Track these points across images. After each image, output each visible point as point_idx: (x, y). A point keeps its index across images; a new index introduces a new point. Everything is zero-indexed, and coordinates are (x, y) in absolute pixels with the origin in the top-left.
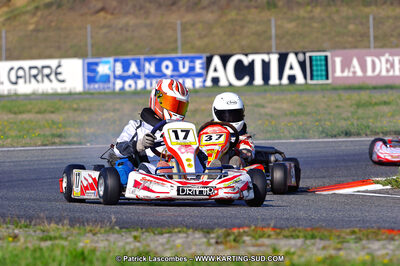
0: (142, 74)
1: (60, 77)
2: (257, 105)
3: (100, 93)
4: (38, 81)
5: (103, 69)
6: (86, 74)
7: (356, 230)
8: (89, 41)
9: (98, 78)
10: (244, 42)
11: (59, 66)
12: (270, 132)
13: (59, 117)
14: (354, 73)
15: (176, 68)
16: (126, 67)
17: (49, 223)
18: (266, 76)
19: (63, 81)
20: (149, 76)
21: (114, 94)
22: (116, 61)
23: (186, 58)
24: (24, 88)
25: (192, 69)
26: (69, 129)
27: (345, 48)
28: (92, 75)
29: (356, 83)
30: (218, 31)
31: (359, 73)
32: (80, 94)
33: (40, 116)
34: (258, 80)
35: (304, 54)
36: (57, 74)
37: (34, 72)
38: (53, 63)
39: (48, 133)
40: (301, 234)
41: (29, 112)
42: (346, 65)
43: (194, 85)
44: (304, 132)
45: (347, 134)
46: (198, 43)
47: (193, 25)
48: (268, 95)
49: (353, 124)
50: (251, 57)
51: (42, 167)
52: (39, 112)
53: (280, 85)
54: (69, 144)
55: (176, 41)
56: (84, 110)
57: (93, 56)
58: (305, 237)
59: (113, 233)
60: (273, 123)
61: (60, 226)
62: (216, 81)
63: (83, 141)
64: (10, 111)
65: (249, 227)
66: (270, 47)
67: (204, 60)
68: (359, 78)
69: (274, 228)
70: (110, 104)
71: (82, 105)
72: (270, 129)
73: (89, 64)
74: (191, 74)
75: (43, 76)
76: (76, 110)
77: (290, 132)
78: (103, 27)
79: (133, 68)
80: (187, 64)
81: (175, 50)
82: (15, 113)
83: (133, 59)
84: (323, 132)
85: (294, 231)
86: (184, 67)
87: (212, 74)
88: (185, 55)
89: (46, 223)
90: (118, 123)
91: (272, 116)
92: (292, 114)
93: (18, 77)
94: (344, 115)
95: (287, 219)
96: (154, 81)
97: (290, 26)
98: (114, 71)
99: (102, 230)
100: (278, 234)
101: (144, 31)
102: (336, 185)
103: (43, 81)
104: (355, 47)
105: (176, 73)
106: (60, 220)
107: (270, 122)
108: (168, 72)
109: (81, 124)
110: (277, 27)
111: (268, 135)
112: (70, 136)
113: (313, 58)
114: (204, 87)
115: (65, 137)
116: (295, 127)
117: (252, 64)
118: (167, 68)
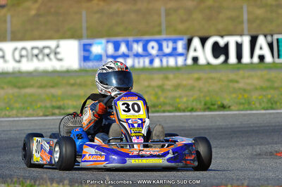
0: (130, 54)
1: (59, 56)
2: (232, 81)
4: (39, 60)
5: (97, 49)
8: (84, 25)
9: (92, 57)
10: (220, 26)
11: (58, 46)
12: (241, 104)
13: (58, 91)
15: (160, 48)
16: (117, 47)
17: (51, 184)
18: (239, 56)
19: (61, 60)
20: (137, 55)
22: (108, 42)
23: (170, 40)
24: (27, 66)
25: (175, 49)
26: (67, 102)
28: (86, 54)
30: (197, 16)
32: (75, 72)
33: (41, 91)
34: (233, 59)
35: (272, 36)
36: (56, 53)
37: (36, 52)
38: (52, 44)
39: (48, 105)
41: (32, 86)
43: (176, 63)
44: (272, 104)
46: (181, 27)
47: (176, 10)
48: (241, 72)
50: (226, 39)
52: (41, 87)
53: (252, 63)
55: (160, 25)
57: (88, 37)
60: (246, 96)
61: (62, 186)
62: (195, 59)
64: (15, 86)
66: (243, 30)
67: (185, 41)
71: (78, 81)
72: (243, 101)
73: (84, 45)
74: (174, 53)
75: (44, 55)
76: (73, 85)
77: (260, 104)
79: (123, 49)
80: (171, 44)
81: (159, 33)
82: (19, 88)
83: (123, 41)
86: (168, 47)
87: (192, 54)
88: (168, 37)
89: (49, 183)
91: (245, 90)
92: (262, 88)
93: (21, 56)
96: (141, 60)
97: (260, 12)
98: (106, 51)
101: (133, 16)
103: (43, 59)
105: (160, 53)
106: (61, 181)
107: (243, 96)
108: (154, 52)
109: (79, 97)
110: (249, 13)
111: (241, 107)
112: (68, 108)
113: (280, 40)
114: (185, 65)
115: (63, 109)
116: (265, 100)
117: (227, 45)
118: (153, 48)
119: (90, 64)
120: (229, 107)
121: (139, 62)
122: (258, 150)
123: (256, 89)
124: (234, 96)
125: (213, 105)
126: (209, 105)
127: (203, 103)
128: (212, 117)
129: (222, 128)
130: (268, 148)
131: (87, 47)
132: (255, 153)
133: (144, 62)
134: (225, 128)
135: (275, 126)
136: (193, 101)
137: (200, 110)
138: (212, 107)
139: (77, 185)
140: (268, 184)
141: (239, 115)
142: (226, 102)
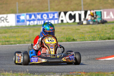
0: (36, 19)
1: (7, 21)
2: (77, 29)
3: (21, 26)
5: (22, 18)
6: (17, 19)
7: (113, 72)
8: (17, 8)
9: (20, 21)
10: (72, 7)
11: (7, 17)
12: (81, 38)
13: (7, 35)
14: (111, 17)
15: (48, 17)
16: (30, 16)
17: (5, 72)
18: (80, 19)
19: (8, 22)
20: (39, 20)
21: (26, 26)
22: (27, 14)
23: (52, 13)
25: (54, 17)
26: (11, 39)
27: (107, 8)
29: (112, 21)
30: (63, 3)
31: (113, 17)
32: (14, 27)
33: (0, 35)
34: (77, 20)
35: (94, 10)
36: (6, 20)
38: (5, 16)
39: (3, 41)
40: (94, 74)
42: (108, 14)
43: (54, 22)
44: (94, 38)
45: (109, 39)
46: (56, 8)
47: (54, 1)
49: (111, 35)
50: (75, 12)
51: (2, 52)
54: (11, 44)
55: (48, 7)
56: (16, 32)
57: (19, 13)
58: (95, 75)
59: (28, 75)
60: (83, 35)
61: (9, 73)
62: (62, 21)
63: (16, 43)
65: (76, 72)
66: (81, 9)
67: (58, 14)
68: (113, 19)
69: (85, 72)
70: (25, 30)
71: (15, 30)
73: (18, 16)
74: (53, 18)
75: (1, 20)
77: (89, 38)
78: (22, 3)
79: (33, 17)
80: (52, 15)
81: (47, 10)
83: (33, 14)
84: (100, 38)
85: (91, 73)
87: (61, 19)
89: (4, 72)
90: (28, 36)
91: (82, 33)
92: (89, 32)
94: (108, 32)
95: (89, 69)
96: (40, 21)
98: (26, 18)
99: (24, 74)
100: (86, 74)
101: (37, 4)
102: (105, 57)
103: (1, 22)
104: (111, 8)
105: (48, 19)
106: (9, 71)
107: (82, 35)
108: (45, 18)
109: (15, 37)
110: (84, 1)
111: (81, 40)
112: (11, 42)
113: (97, 12)
114: (58, 23)
115: (10, 42)
116: (91, 37)
117: (75, 15)
118: (45, 17)
119: (20, 24)
120: (76, 40)
121: (39, 22)
122: (88, 57)
123: (87, 32)
124: (78, 35)
125: (70, 39)
126: (68, 39)
127: (65, 38)
128: (70, 44)
129: (73, 49)
130: (93, 57)
131: (19, 17)
132: (87, 59)
133: (41, 22)
134: (75, 49)
135: (95, 47)
136: (61, 38)
137: (65, 41)
138: (69, 40)
139: (15, 73)
140: (93, 71)
141: (80, 43)
142: (75, 38)
